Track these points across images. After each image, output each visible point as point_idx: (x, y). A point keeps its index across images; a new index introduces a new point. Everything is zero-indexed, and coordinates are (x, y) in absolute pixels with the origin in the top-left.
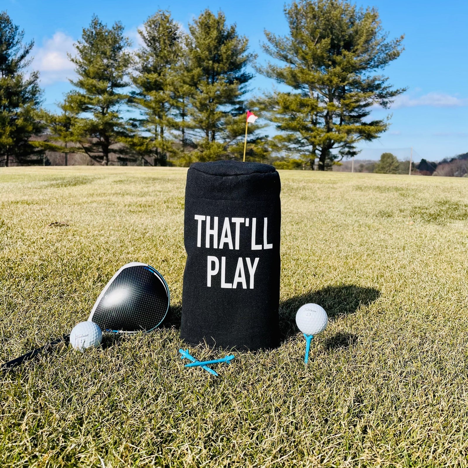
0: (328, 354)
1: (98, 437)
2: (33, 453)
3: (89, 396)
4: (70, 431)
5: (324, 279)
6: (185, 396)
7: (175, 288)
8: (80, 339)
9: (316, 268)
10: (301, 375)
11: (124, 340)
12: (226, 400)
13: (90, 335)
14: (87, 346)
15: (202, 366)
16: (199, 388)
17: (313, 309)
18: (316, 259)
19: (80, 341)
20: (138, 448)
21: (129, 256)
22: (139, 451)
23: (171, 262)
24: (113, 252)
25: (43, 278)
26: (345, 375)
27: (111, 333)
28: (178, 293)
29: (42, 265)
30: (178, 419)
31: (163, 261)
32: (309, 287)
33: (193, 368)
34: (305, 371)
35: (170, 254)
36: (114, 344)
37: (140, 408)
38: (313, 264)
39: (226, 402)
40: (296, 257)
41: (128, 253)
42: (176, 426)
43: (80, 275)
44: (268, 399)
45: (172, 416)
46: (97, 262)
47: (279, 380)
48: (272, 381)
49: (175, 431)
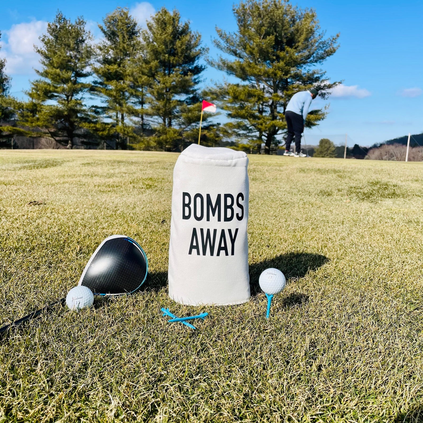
0: (285, 311)
1: (102, 379)
2: (49, 392)
3: (90, 347)
4: (77, 375)
5: (277, 249)
6: (170, 346)
7: (149, 258)
8: (76, 300)
9: (269, 240)
10: (264, 327)
11: (112, 302)
12: (204, 348)
13: (84, 298)
14: (82, 307)
15: (182, 321)
16: (181, 339)
17: (273, 273)
18: (269, 232)
19: (75, 303)
20: (138, 386)
21: (105, 231)
22: (138, 388)
23: (142, 236)
24: (90, 228)
25: (30, 251)
26: (300, 326)
27: (100, 296)
28: (152, 262)
29: (27, 239)
30: (167, 363)
31: (136, 235)
32: (264, 256)
33: (174, 323)
34: (267, 325)
36: (104, 305)
37: (134, 355)
38: (266, 237)
39: (204, 349)
41: (103, 228)
42: (165, 369)
43: (63, 248)
44: (239, 346)
45: (162, 361)
46: (77, 236)
47: (247, 332)
49: (166, 372)
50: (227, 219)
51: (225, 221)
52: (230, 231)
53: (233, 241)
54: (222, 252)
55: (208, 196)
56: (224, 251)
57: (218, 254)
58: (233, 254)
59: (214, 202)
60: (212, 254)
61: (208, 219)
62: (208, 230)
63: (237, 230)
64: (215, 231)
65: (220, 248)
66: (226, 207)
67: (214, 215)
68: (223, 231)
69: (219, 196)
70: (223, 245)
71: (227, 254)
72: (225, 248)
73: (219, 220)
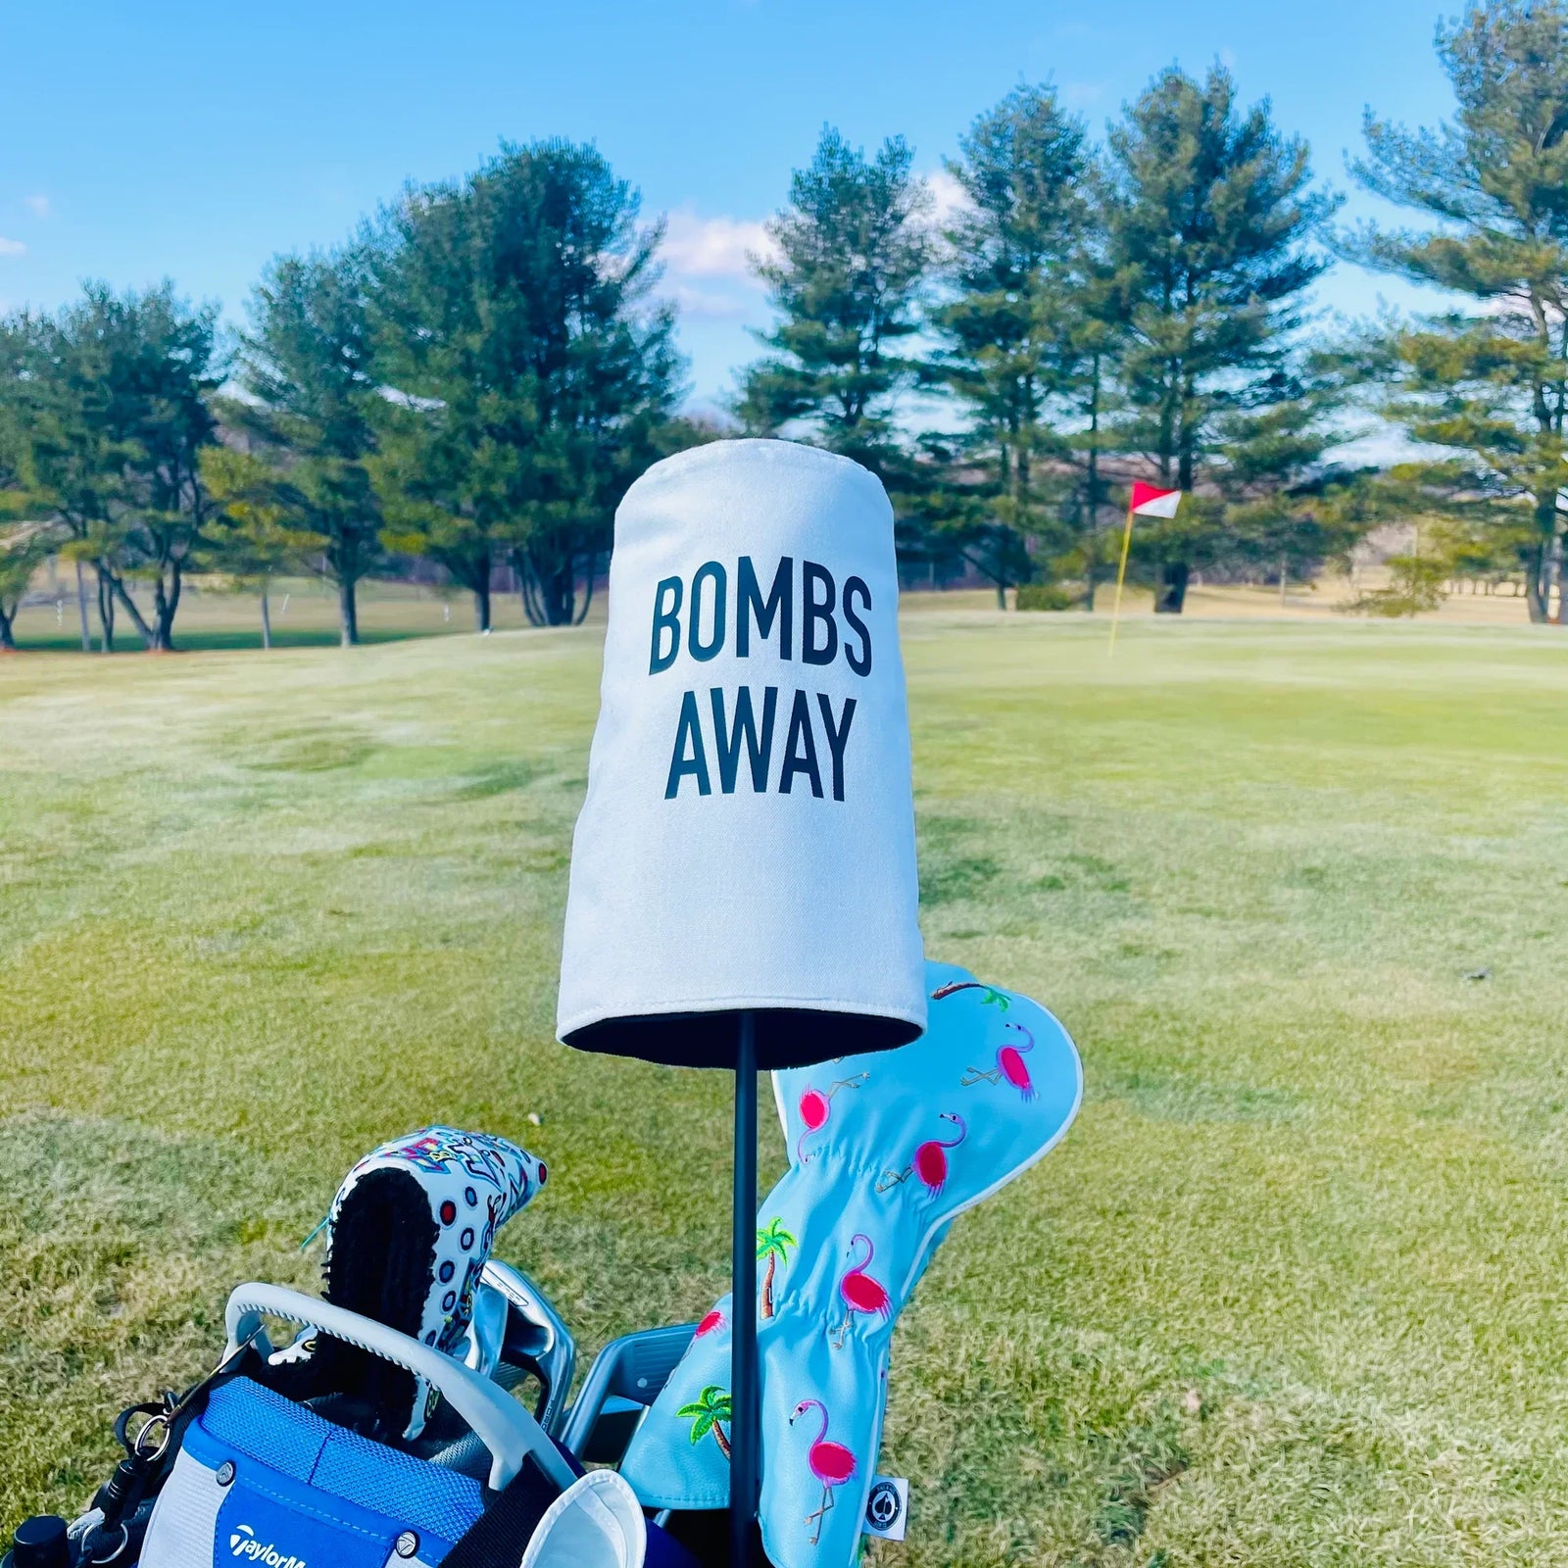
50: (812, 656)
51: (806, 660)
52: (824, 700)
54: (801, 779)
55: (745, 564)
56: (807, 776)
57: (785, 786)
58: (839, 793)
59: (765, 586)
60: (760, 784)
61: (743, 650)
62: (744, 693)
63: (850, 704)
64: (771, 694)
65: (791, 764)
66: (811, 610)
67: (765, 634)
68: (800, 697)
69: (786, 564)
70: (801, 753)
71: (818, 792)
72: (810, 766)
73: (786, 653)
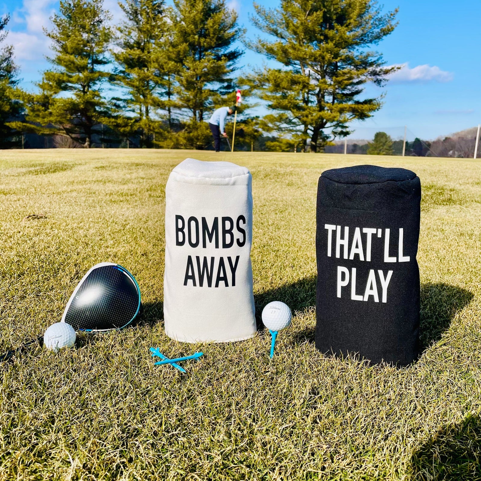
0: (293, 348)
1: (69, 434)
2: (6, 450)
3: (61, 396)
4: (42, 429)
5: (302, 271)
6: (153, 393)
7: (153, 283)
8: (54, 340)
9: (294, 259)
10: (265, 369)
11: (98, 340)
12: (191, 396)
13: (63, 336)
14: (61, 346)
15: (172, 363)
16: (167, 384)
17: (277, 307)
18: (296, 249)
19: (53, 342)
20: (105, 443)
21: (108, 250)
22: (105, 446)
23: (150, 255)
24: (92, 246)
25: (19, 276)
27: (85, 332)
28: (155, 289)
29: (18, 261)
30: (144, 415)
31: (143, 255)
32: (285, 280)
33: (163, 365)
34: (269, 366)
35: (150, 247)
36: (88, 343)
37: (109, 406)
38: (292, 255)
40: (276, 249)
41: (107, 247)
42: (142, 422)
43: (56, 272)
44: (230, 393)
45: (139, 412)
46: (75, 257)
47: (243, 375)
48: (236, 376)
49: (141, 426)
50: (225, 246)
51: (223, 247)
52: (229, 259)
53: (233, 270)
54: (222, 283)
55: (204, 219)
56: (223, 282)
57: (217, 286)
58: (234, 284)
59: (210, 226)
60: (210, 285)
61: (204, 246)
62: (205, 258)
63: (238, 258)
64: (213, 259)
65: (219, 279)
66: (225, 232)
67: (210, 241)
68: (222, 259)
69: (216, 219)
70: (222, 275)
71: (227, 285)
72: (225, 279)
73: (217, 246)
